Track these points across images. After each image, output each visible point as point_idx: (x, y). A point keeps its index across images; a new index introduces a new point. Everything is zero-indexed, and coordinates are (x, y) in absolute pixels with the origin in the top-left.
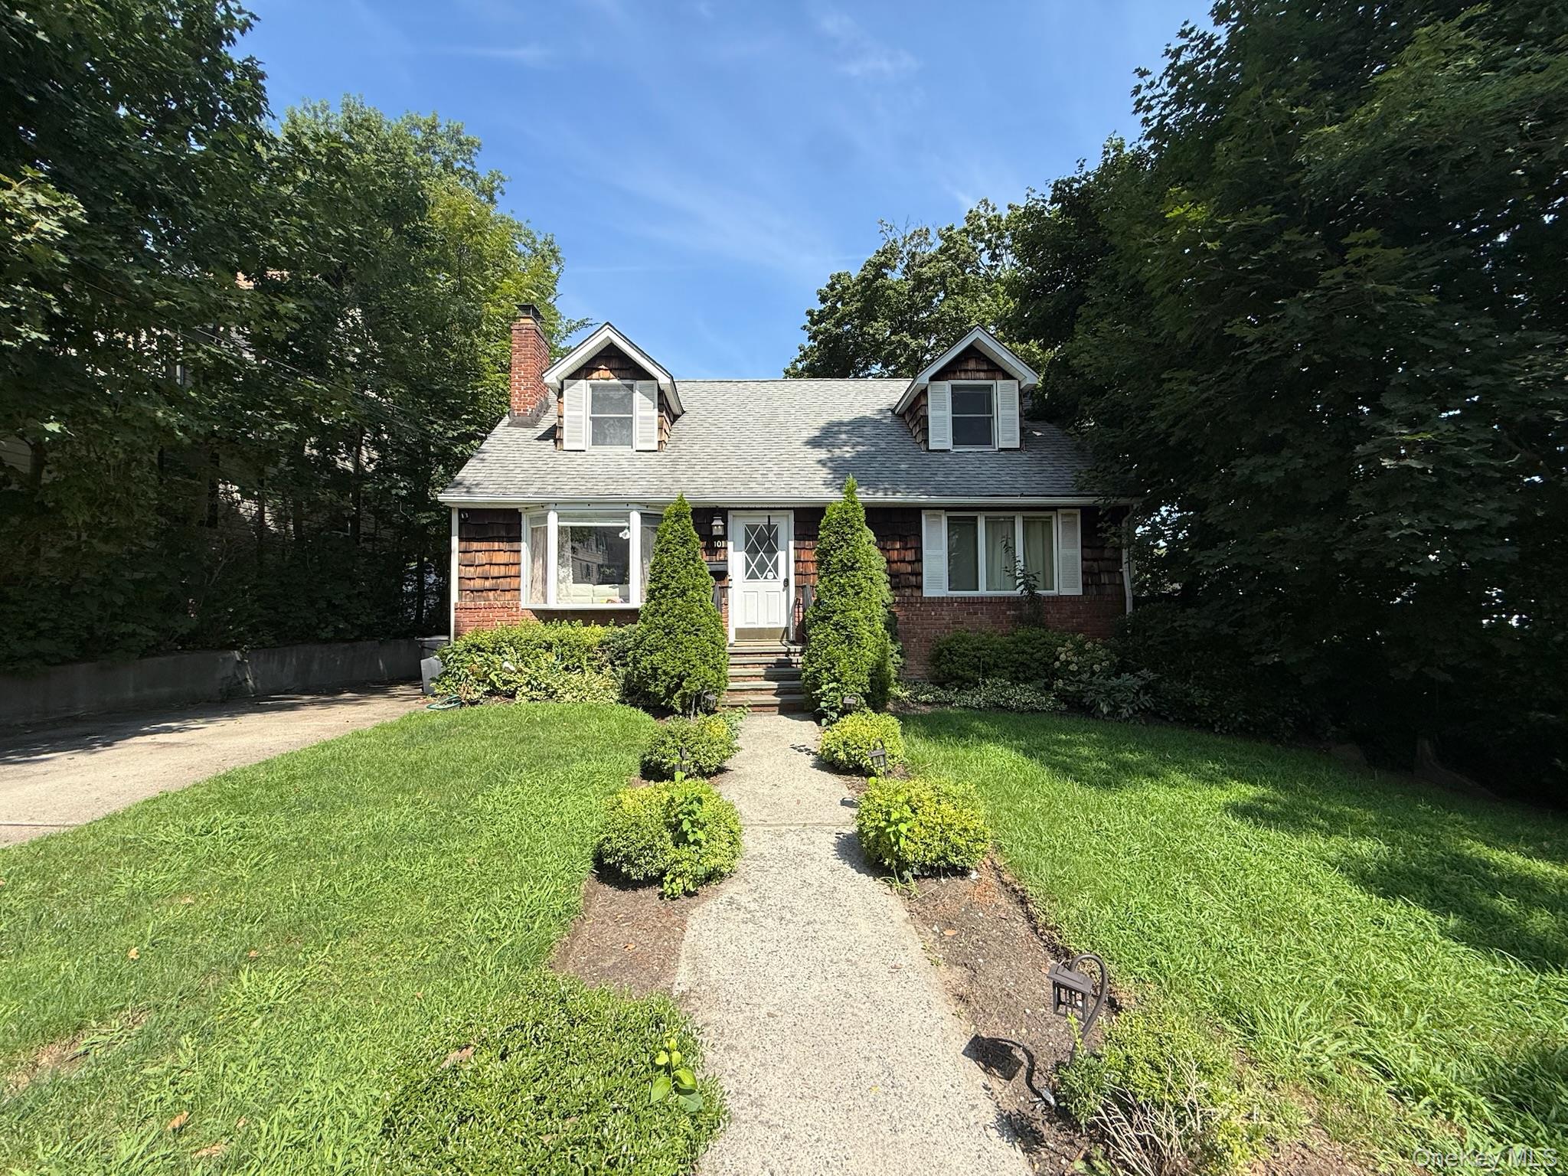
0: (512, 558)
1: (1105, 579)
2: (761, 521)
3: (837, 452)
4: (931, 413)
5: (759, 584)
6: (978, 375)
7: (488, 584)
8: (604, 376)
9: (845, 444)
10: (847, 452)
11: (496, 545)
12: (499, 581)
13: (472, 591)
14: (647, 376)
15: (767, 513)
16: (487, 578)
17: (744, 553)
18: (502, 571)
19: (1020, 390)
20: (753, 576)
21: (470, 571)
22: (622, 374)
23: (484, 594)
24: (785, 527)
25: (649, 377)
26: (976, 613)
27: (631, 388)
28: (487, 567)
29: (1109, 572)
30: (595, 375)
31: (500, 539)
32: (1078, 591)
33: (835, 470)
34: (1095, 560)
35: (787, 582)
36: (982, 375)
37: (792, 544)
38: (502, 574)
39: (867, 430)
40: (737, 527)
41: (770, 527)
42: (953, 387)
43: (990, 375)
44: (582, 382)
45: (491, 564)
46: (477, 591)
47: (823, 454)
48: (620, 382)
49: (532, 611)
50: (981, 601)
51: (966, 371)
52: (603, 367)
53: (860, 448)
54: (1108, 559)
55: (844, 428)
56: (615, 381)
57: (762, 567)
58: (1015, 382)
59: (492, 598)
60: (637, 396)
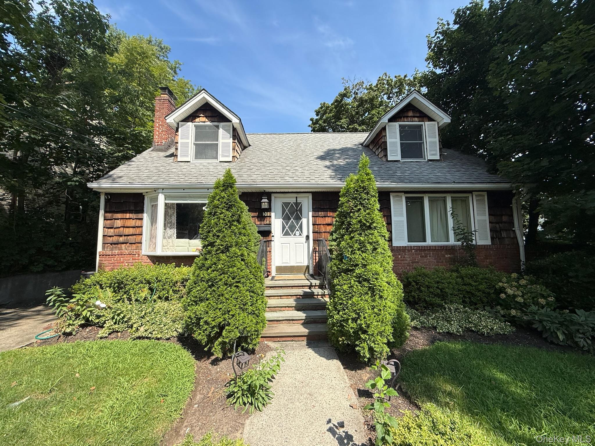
0: (138, 223)
1: (504, 234)
2: (292, 200)
3: (335, 162)
4: (389, 140)
5: (291, 239)
6: (414, 119)
7: (121, 239)
8: (202, 120)
9: (339, 158)
10: (342, 162)
11: (128, 216)
12: (129, 237)
13: (111, 244)
14: (226, 120)
15: (295, 195)
16: (121, 236)
17: (281, 220)
18: (131, 231)
19: (438, 127)
20: (287, 234)
21: (111, 232)
22: (212, 119)
23: (119, 246)
24: (307, 203)
25: (228, 120)
26: (426, 257)
27: (217, 127)
28: (122, 229)
29: (506, 230)
30: (197, 120)
31: (131, 212)
32: (489, 242)
33: (335, 171)
34: (497, 223)
35: (308, 237)
36: (416, 119)
37: (311, 214)
38: (131, 233)
39: (350, 153)
40: (277, 204)
41: (297, 204)
42: (400, 126)
43: (421, 119)
44: (190, 124)
45: (124, 227)
46: (115, 244)
47: (327, 163)
48: (211, 124)
49: (148, 256)
50: (429, 249)
51: (408, 117)
52: (202, 115)
53: (347, 160)
54: (505, 222)
55: (337, 152)
56: (209, 123)
57: (292, 228)
58: (436, 123)
59: (124, 248)
60: (221, 131)
